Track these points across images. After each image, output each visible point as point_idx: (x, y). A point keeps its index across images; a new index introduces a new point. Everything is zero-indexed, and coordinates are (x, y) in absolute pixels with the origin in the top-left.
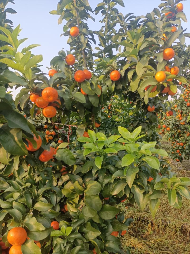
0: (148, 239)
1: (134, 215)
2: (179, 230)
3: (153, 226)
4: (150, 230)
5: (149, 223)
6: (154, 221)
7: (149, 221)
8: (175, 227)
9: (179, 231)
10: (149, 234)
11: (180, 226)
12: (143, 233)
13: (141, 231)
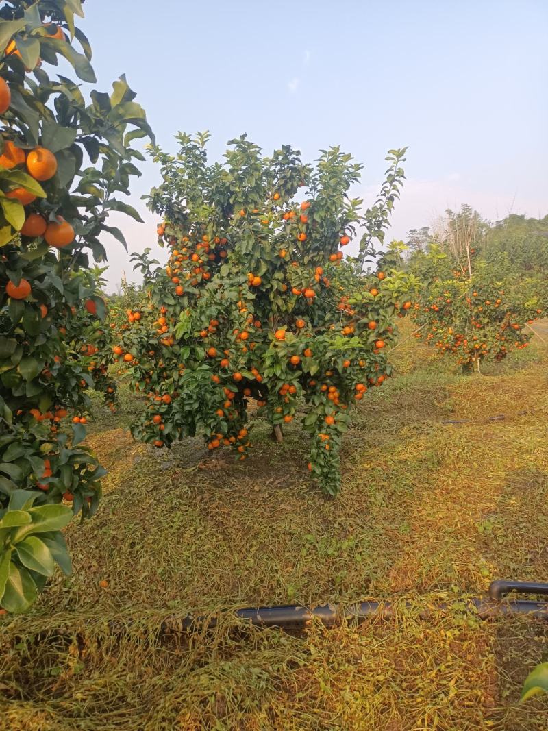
0: (66, 692)
1: (24, 630)
2: (154, 638)
3: (83, 649)
4: (74, 664)
5: (70, 642)
6: (87, 633)
7: (71, 637)
8: (146, 632)
9: (155, 641)
10: (69, 676)
11: (159, 627)
12: (51, 679)
13: (45, 674)
